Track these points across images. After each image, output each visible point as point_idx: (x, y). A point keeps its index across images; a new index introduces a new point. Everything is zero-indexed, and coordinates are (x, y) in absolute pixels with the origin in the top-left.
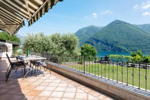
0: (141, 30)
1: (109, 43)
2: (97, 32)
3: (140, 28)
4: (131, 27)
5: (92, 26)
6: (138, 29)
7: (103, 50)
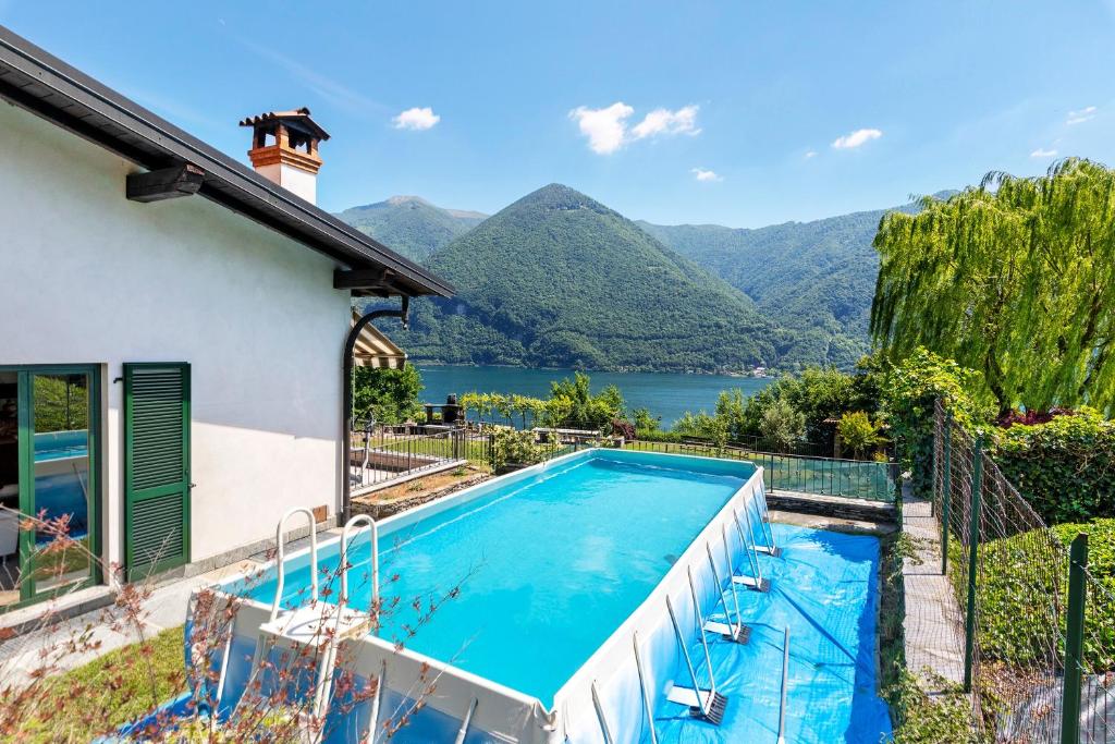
0: (671, 255)
1: (513, 317)
2: (442, 244)
3: (665, 242)
4: (626, 234)
5: (415, 205)
6: (659, 247)
7: (476, 357)
